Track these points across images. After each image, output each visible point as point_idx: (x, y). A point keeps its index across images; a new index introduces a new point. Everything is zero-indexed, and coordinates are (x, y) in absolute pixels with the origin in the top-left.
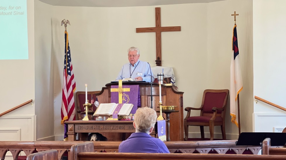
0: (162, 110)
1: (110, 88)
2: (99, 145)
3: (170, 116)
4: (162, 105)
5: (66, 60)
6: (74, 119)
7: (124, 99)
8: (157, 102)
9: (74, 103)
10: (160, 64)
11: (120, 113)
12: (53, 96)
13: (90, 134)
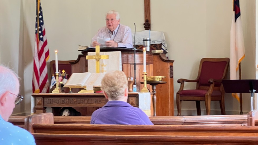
0: (147, 81)
1: (87, 55)
4: (146, 74)
5: (37, 23)
6: (48, 92)
8: (141, 71)
10: (149, 28)
11: (97, 85)
12: (23, 65)
13: (62, 109)
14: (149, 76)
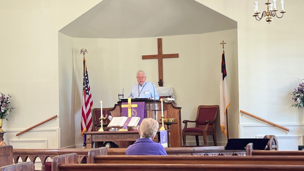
0: (164, 122)
1: (122, 104)
2: (112, 151)
3: (170, 127)
4: (163, 118)
5: (84, 82)
6: (92, 131)
7: (132, 113)
9: (91, 118)
10: (161, 85)
11: (130, 125)
12: (74, 112)
13: (105, 143)
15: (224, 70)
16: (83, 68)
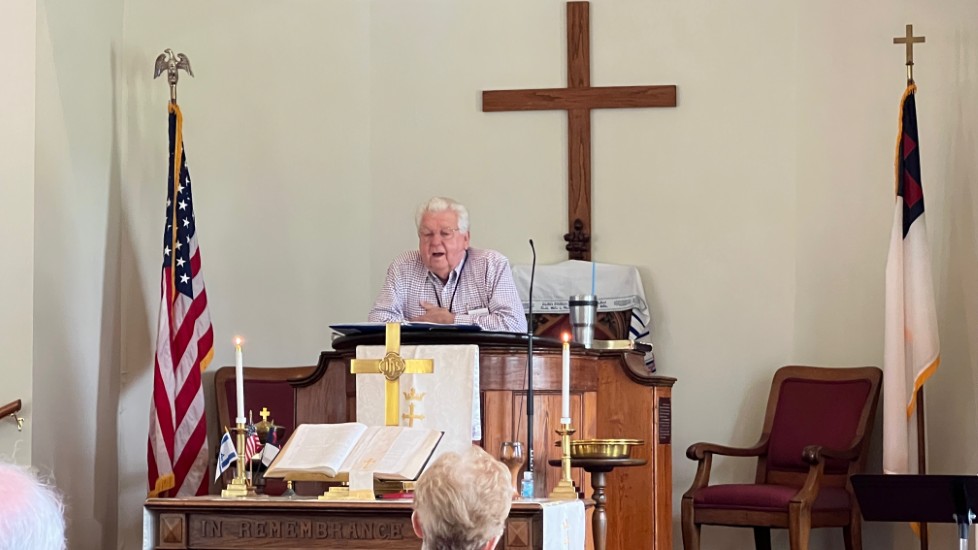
0: (572, 456)
1: (354, 357)
3: (607, 480)
4: (570, 433)
5: (171, 228)
6: (203, 490)
8: (553, 419)
9: (203, 419)
10: (585, 250)
12: (115, 382)
14: (582, 436)
15: (911, 179)
16: (168, 155)
